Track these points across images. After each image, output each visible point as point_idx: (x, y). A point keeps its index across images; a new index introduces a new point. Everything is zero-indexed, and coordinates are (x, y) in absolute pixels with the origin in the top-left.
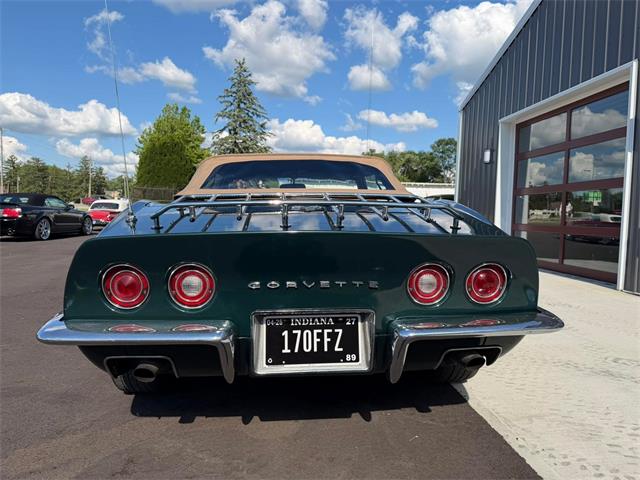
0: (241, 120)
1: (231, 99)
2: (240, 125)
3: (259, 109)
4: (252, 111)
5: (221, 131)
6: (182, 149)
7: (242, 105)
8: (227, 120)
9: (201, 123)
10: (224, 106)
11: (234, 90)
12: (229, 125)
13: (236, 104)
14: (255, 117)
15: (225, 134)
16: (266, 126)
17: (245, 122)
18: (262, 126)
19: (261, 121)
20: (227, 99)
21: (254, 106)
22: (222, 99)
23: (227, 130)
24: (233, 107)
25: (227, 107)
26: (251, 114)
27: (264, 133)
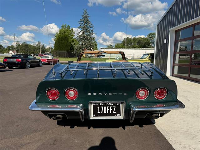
0: (85, 29)
1: (82, 22)
2: (85, 31)
3: (91, 25)
4: (89, 26)
5: (79, 33)
6: (68, 39)
7: (86, 24)
8: (81, 29)
9: (73, 30)
11: (83, 19)
14: (90, 28)
16: (93, 31)
17: (87, 29)
18: (92, 31)
19: (92, 29)
20: (81, 22)
21: (89, 24)
22: (80, 23)
23: (81, 32)
24: (83, 25)
25: (81, 25)
26: (88, 27)
27: (93, 33)
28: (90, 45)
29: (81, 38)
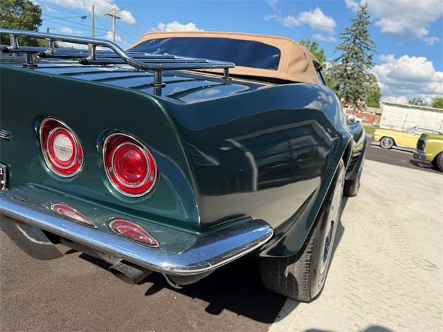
0: (353, 52)
1: (349, 36)
2: (352, 56)
3: (369, 44)
4: (364, 45)
5: (336, 60)
7: (357, 41)
8: (341, 52)
9: (324, 54)
10: (342, 41)
11: (354, 28)
12: (343, 56)
13: (352, 40)
14: (365, 50)
15: (339, 62)
16: (373, 57)
17: (356, 53)
18: (370, 57)
19: (369, 53)
20: (346, 36)
21: (366, 42)
22: (342, 36)
23: (341, 59)
24: (349, 42)
25: (345, 42)
26: (363, 48)
27: (370, 63)
28: (357, 91)
29: (338, 74)
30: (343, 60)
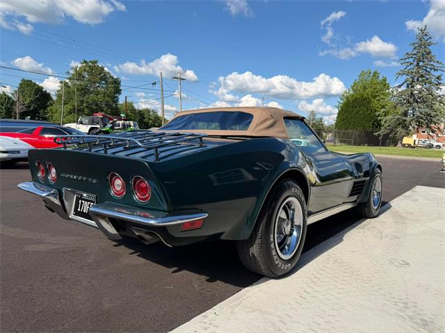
0: (418, 75)
1: (411, 60)
2: (418, 80)
3: (436, 64)
4: (429, 67)
5: (400, 86)
6: (369, 102)
7: (421, 64)
8: (405, 77)
9: (387, 82)
10: (404, 66)
11: (415, 52)
12: (406, 81)
13: (415, 63)
14: (432, 72)
15: (404, 88)
16: (442, 77)
17: (422, 76)
18: (438, 78)
19: (437, 74)
20: (407, 60)
21: (432, 63)
22: (403, 61)
23: (405, 84)
24: (412, 66)
25: (408, 66)
26: (428, 70)
27: (440, 84)
28: (429, 115)
29: (404, 100)
30: (408, 85)
